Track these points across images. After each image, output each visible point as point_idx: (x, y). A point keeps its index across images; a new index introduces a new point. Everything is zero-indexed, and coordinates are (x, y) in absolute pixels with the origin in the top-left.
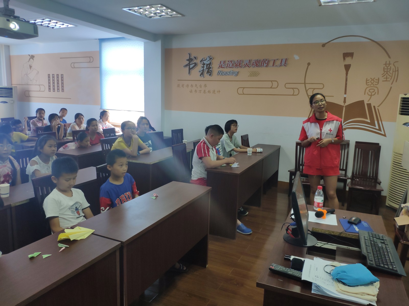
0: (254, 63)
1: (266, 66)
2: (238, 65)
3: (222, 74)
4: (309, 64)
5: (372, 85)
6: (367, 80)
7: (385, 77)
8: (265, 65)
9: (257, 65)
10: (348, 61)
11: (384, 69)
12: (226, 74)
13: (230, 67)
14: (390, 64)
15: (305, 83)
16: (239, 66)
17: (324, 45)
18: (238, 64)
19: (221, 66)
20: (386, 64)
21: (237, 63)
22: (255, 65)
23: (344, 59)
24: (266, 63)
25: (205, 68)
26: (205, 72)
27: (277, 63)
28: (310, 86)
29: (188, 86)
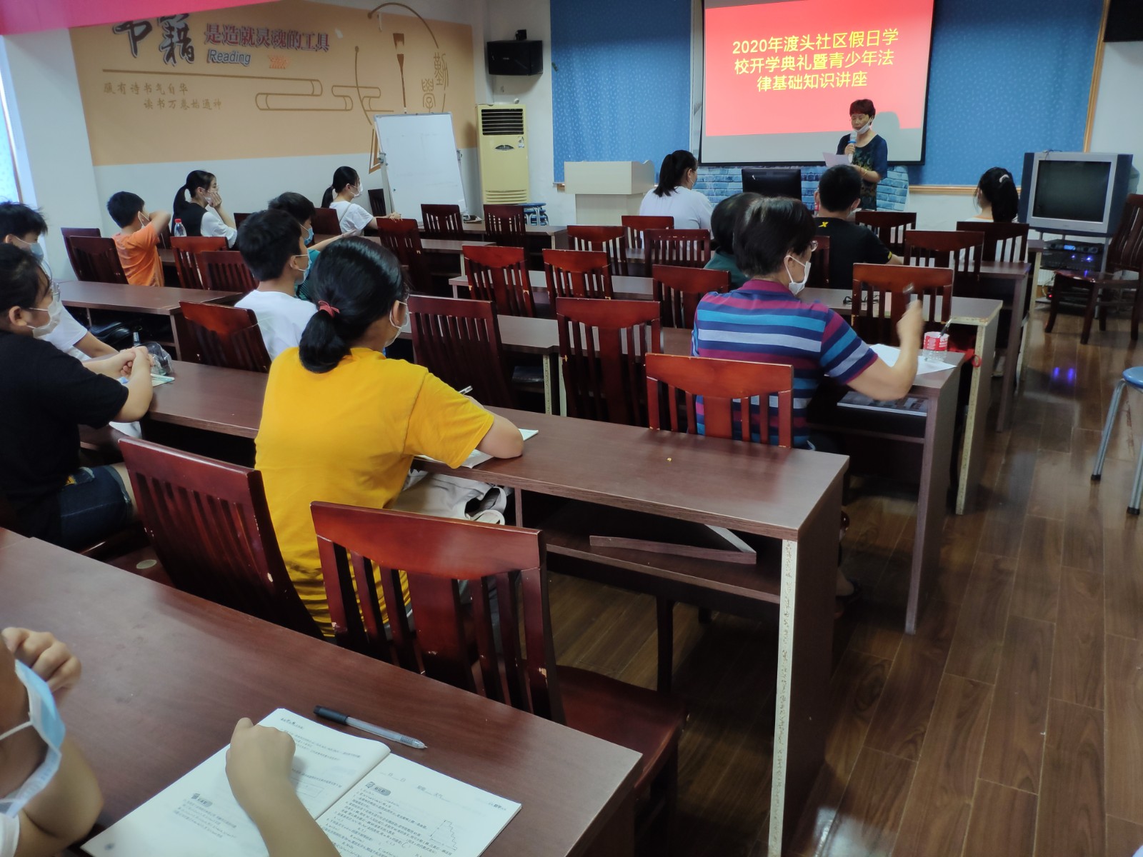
0: (277, 38)
1: (299, 47)
2: (248, 38)
3: (220, 58)
4: (357, 49)
5: (428, 92)
6: (423, 83)
7: (438, 78)
8: (296, 44)
9: (282, 42)
10: (401, 49)
11: (435, 65)
12: (227, 59)
13: (232, 41)
14: (439, 58)
15: (358, 87)
16: (250, 42)
17: (370, 15)
18: (247, 36)
19: (212, 38)
20: (435, 57)
21: (245, 35)
22: (279, 41)
23: (396, 44)
24: (297, 42)
25: (176, 39)
26: (177, 51)
27: (314, 41)
28: (364, 92)
29: (136, 88)
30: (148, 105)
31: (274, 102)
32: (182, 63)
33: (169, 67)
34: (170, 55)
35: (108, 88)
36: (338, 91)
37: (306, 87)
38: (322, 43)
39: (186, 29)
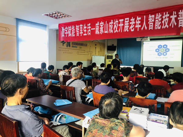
1: (83, 46)
3: (73, 47)
4: (90, 46)
5: (99, 53)
6: (98, 51)
7: (100, 51)
9: (81, 45)
13: (75, 44)
14: (101, 48)
16: (77, 45)
17: (92, 42)
19: (73, 44)
23: (95, 46)
25: (68, 44)
26: (68, 46)
27: (85, 45)
28: (91, 52)
29: (62, 50)
30: (64, 53)
31: (79, 53)
32: (69, 47)
33: (67, 48)
34: (67, 46)
35: (59, 50)
36: (87, 52)
37: (83, 51)
38: (86, 45)
39: (70, 43)
